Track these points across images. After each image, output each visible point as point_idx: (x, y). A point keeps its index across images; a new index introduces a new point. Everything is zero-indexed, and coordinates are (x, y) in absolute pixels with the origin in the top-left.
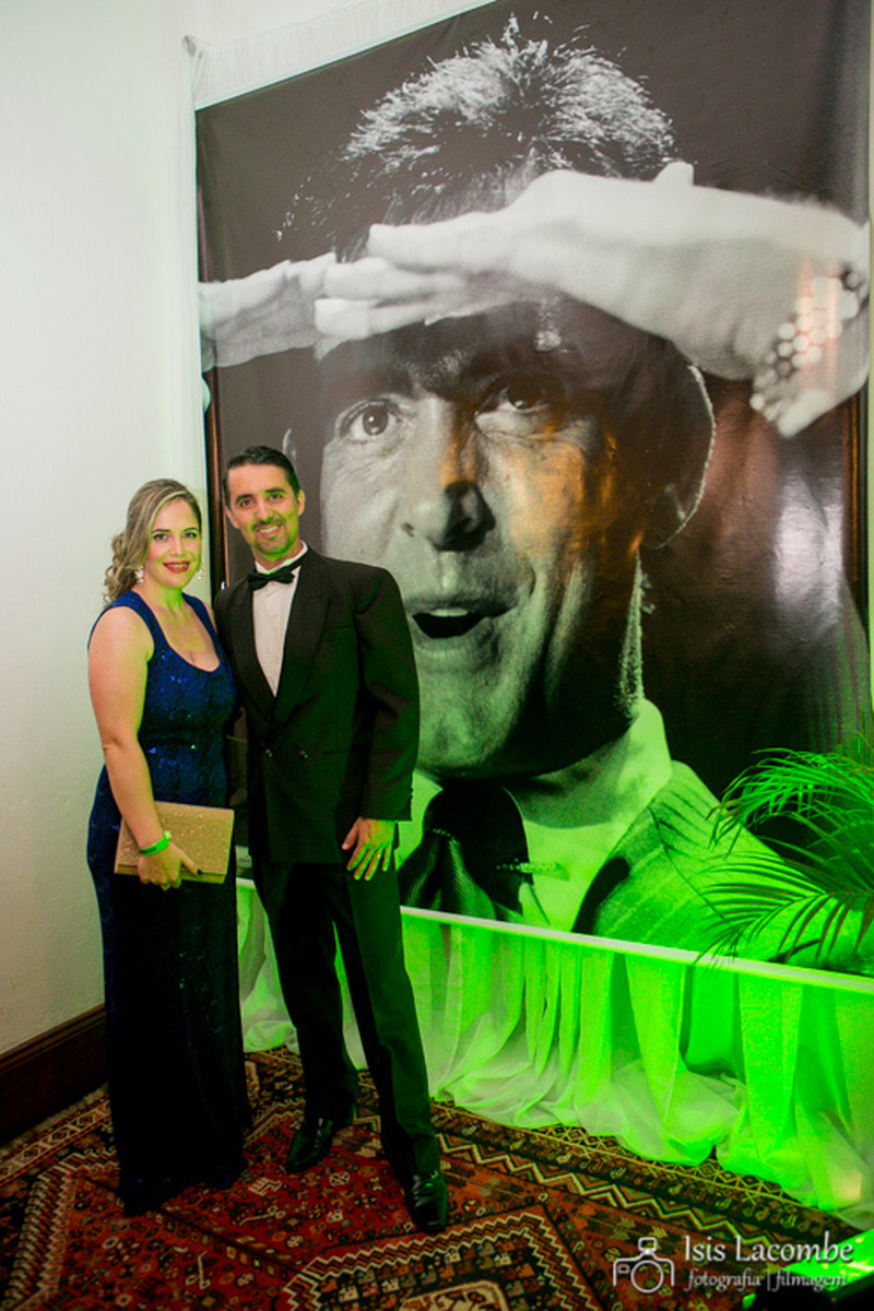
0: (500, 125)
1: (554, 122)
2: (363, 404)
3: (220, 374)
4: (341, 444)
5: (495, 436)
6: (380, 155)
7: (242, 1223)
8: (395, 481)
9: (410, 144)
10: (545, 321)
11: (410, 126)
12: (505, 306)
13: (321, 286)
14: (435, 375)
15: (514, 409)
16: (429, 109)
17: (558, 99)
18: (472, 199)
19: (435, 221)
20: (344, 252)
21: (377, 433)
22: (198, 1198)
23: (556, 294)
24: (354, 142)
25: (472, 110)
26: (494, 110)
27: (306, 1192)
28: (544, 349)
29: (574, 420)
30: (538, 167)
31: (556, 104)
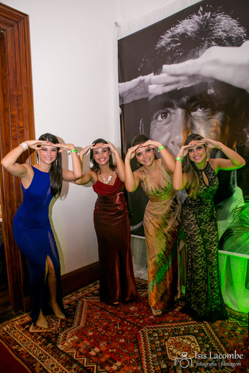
0: (197, 36)
1: (212, 33)
2: (161, 111)
3: (124, 106)
4: (155, 122)
5: (196, 118)
6: (165, 47)
7: (128, 316)
8: (170, 131)
9: (173, 43)
10: (210, 87)
11: (173, 39)
12: (199, 84)
13: (150, 81)
14: (180, 103)
15: (201, 110)
16: (178, 34)
17: (214, 27)
18: (190, 56)
19: (180, 62)
20: (156, 72)
21: (165, 119)
22: (117, 310)
23: (213, 79)
24: (158, 44)
25: (190, 33)
26: (196, 32)
27: (144, 311)
28: (210, 94)
29: (218, 112)
30: (208, 46)
31: (213, 29)
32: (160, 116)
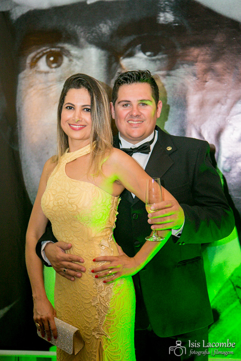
2: (46, 49)
4: (31, 73)
10: (164, 7)
14: (94, 34)
15: (145, 57)
21: (56, 67)
28: (164, 23)
29: (182, 64)
32: (44, 59)
